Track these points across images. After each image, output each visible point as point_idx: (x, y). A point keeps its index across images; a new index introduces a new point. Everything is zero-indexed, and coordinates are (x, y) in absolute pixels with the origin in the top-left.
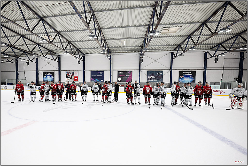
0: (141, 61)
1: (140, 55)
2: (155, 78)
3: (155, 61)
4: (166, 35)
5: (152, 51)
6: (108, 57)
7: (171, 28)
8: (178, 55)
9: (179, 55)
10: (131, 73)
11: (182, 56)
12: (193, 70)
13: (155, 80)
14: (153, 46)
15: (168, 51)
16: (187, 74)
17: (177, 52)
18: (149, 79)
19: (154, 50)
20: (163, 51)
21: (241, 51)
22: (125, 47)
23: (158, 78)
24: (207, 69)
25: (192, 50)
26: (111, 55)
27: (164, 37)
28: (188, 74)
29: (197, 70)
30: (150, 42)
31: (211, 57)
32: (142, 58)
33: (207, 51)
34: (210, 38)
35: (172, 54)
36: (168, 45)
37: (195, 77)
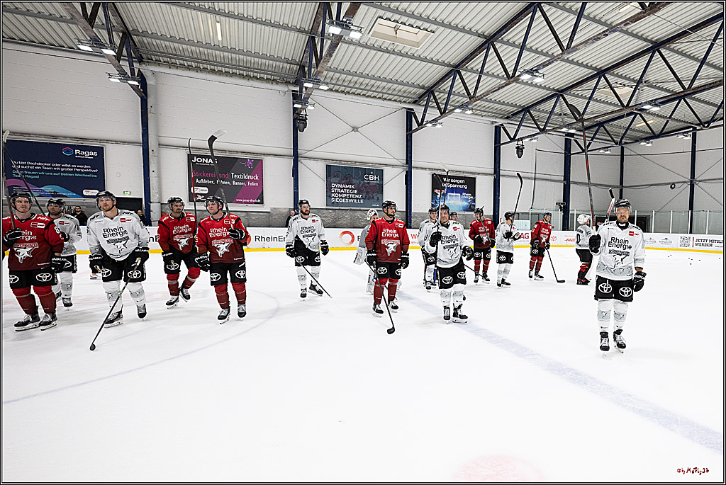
0: (299, 123)
1: (296, 97)
2: (356, 191)
3: (355, 129)
4: (387, 44)
5: (342, 92)
6: (128, 79)
7: (402, 27)
8: (428, 122)
9: (430, 122)
10: (256, 166)
11: (438, 126)
12: (468, 173)
13: (357, 199)
14: (342, 72)
15: (395, 100)
16: (454, 186)
17: (425, 111)
18: (332, 195)
19: (348, 89)
20: (379, 98)
21: (566, 135)
22: (224, 49)
23: (367, 193)
24: (501, 173)
25: (464, 113)
26: (147, 74)
27: (380, 49)
28: (456, 183)
29: (479, 174)
30: (331, 56)
31: (509, 142)
32: (303, 112)
33: (500, 121)
34: (504, 87)
35: (410, 114)
36: (396, 82)
37: (474, 195)
